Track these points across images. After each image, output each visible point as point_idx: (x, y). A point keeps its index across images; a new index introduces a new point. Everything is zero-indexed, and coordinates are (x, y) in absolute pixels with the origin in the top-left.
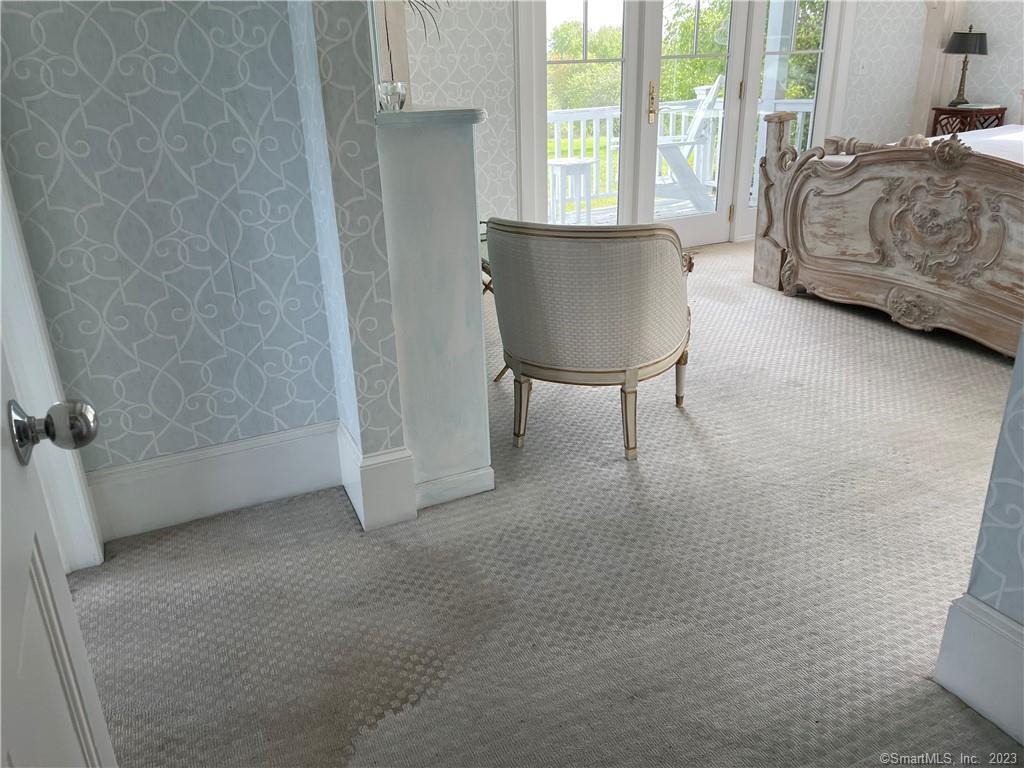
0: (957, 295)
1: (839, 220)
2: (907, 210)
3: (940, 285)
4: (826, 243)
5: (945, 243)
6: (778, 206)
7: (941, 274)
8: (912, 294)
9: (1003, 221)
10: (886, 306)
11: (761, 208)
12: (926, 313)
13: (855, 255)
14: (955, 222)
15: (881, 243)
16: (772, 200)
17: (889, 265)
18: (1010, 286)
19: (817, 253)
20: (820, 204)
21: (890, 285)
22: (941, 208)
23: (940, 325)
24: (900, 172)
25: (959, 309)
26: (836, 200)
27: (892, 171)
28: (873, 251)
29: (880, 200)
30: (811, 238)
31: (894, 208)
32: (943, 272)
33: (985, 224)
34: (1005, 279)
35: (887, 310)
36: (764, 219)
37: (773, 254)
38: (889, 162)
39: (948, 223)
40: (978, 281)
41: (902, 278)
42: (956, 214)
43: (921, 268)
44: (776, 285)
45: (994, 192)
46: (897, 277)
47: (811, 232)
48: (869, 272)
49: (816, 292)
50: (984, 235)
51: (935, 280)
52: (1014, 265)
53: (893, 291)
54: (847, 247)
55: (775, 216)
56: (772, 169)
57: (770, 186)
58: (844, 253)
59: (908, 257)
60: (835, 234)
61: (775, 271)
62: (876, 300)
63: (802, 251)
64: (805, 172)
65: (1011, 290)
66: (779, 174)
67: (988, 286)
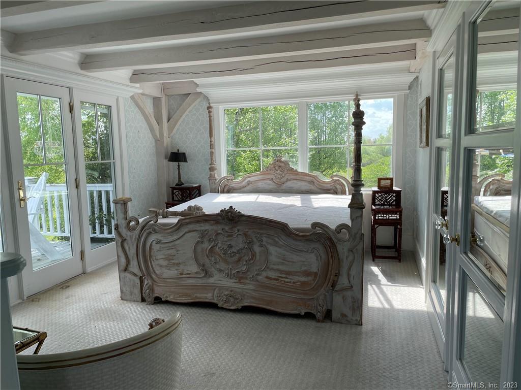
0: (251, 287)
1: (174, 255)
2: (214, 246)
3: (241, 283)
4: (169, 269)
5: (239, 260)
6: (132, 252)
7: (240, 277)
8: (227, 290)
9: (265, 246)
10: (214, 299)
11: (119, 254)
12: (237, 299)
13: (189, 274)
14: (242, 249)
15: (203, 265)
16: (127, 248)
17: (210, 276)
18: (277, 277)
19: (165, 276)
20: (160, 247)
21: (213, 287)
22: (233, 243)
23: (246, 304)
24: (206, 227)
25: (254, 294)
26: (170, 245)
27: (201, 226)
28: (199, 270)
29: (198, 242)
30: (158, 268)
31: (207, 246)
32: (241, 276)
33: (257, 249)
34: (273, 275)
35: (215, 301)
36: (123, 260)
37: (134, 281)
38: (198, 222)
39: (238, 251)
40: (260, 278)
41: (220, 282)
42: (241, 246)
43: (229, 276)
44: (139, 298)
45: (258, 233)
46: (216, 282)
47: (158, 265)
48: (200, 282)
49: (168, 299)
50: (258, 254)
51: (237, 281)
52: (276, 267)
53: (216, 290)
54: (183, 270)
55: (130, 258)
56: (124, 231)
57: (124, 241)
58: (182, 274)
59: (220, 271)
60: (174, 264)
61: (137, 291)
62: (208, 297)
63: (154, 276)
64: (147, 231)
65: (277, 280)
66: (129, 233)
67: (266, 280)
